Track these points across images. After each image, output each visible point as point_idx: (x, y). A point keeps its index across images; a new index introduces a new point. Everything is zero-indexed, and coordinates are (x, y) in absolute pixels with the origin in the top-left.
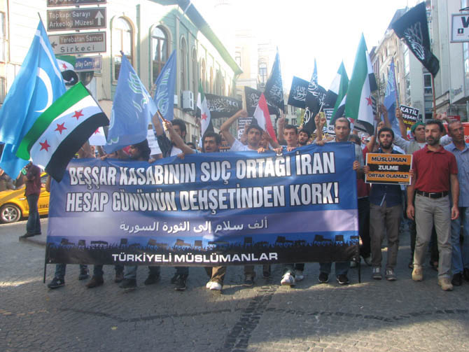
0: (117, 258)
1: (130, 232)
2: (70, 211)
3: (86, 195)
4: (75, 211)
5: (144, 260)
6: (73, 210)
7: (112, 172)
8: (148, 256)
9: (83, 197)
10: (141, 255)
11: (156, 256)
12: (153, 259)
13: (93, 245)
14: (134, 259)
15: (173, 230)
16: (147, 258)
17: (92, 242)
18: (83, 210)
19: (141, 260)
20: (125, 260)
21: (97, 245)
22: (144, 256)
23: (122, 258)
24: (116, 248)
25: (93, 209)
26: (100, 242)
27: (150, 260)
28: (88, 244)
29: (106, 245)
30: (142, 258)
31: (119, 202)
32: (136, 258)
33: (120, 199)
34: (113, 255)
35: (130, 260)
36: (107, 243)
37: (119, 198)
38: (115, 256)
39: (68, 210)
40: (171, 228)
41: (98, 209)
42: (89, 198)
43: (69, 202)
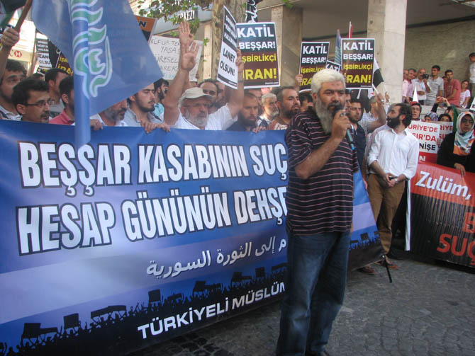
0: (148, 330)
1: (165, 276)
2: (31, 252)
3: (67, 209)
4: (42, 251)
5: (191, 321)
6: (36, 248)
7: (122, 155)
8: (196, 311)
9: (60, 215)
10: (185, 314)
11: (208, 308)
12: (204, 314)
13: (97, 319)
14: (176, 323)
15: (231, 259)
16: (195, 316)
17: (94, 314)
18: (61, 244)
19: (186, 323)
20: (161, 331)
21: (105, 317)
22: (191, 313)
23: (157, 328)
24: (142, 312)
25: (86, 242)
26: (110, 309)
27: (200, 318)
28: (86, 321)
29: (122, 313)
30: (187, 318)
31: (135, 221)
32: (179, 320)
33: (138, 216)
34: (139, 328)
35: (171, 328)
36: (123, 308)
37: (134, 212)
38: (143, 328)
39: (25, 249)
40: (229, 256)
41: (98, 241)
42: (75, 216)
43: (24, 229)
